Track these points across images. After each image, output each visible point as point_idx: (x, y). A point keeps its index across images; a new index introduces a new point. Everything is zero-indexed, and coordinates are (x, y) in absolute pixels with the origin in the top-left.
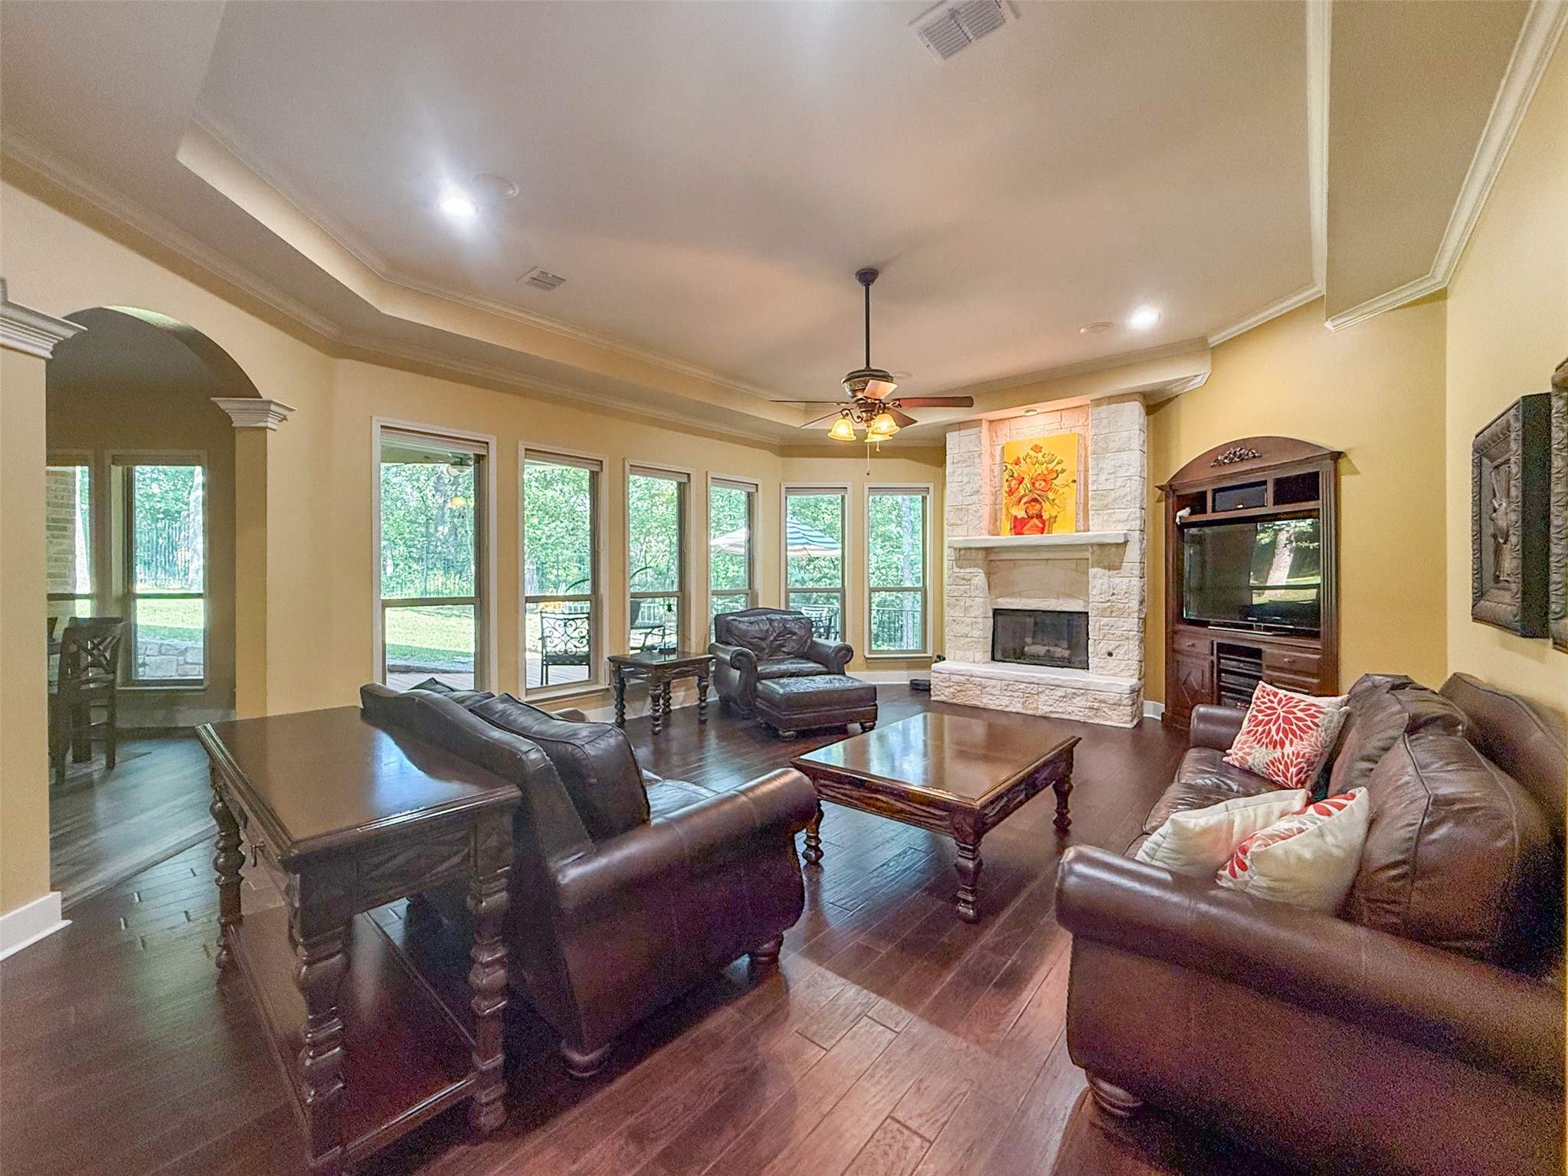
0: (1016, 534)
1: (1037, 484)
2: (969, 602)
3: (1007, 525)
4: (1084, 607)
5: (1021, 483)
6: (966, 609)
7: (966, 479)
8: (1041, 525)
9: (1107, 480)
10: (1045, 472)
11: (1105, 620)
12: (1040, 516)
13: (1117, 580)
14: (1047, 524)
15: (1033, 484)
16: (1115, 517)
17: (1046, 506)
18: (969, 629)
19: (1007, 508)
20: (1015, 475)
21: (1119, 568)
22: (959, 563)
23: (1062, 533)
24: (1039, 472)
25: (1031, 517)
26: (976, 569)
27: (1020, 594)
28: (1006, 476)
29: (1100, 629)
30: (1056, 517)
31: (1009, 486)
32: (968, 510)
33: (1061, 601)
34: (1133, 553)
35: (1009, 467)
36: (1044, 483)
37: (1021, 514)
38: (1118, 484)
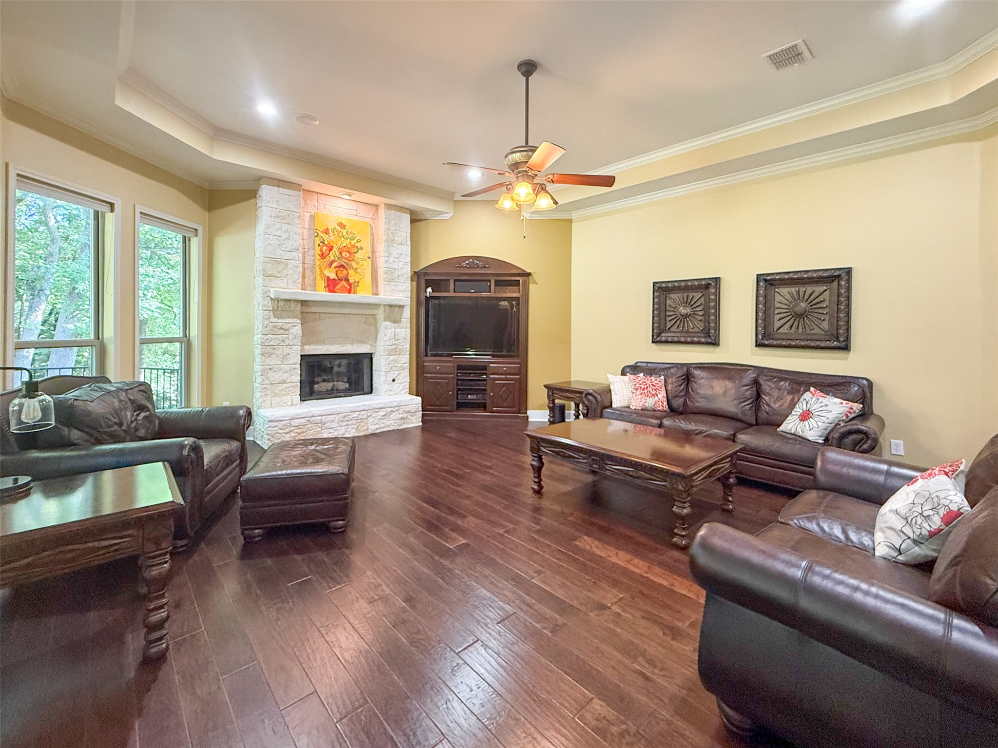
0: (330, 292)
1: (344, 254)
2: (286, 350)
3: (322, 284)
4: (370, 349)
5: (331, 250)
6: (285, 357)
7: (285, 236)
8: (349, 287)
9: (394, 261)
10: (349, 246)
11: (392, 358)
12: (347, 280)
13: (398, 330)
14: (352, 286)
15: (341, 253)
16: (398, 288)
17: (351, 272)
18: (287, 375)
19: (321, 271)
20: (326, 242)
21: (399, 322)
22: (277, 313)
23: (362, 295)
24: (344, 244)
25: (341, 280)
26: (295, 320)
27: (324, 342)
28: (318, 241)
29: (389, 364)
30: (359, 282)
31: (321, 250)
32: (287, 265)
33: (355, 346)
34: (407, 313)
35: (320, 234)
36: (348, 255)
37: (333, 276)
38: (400, 266)
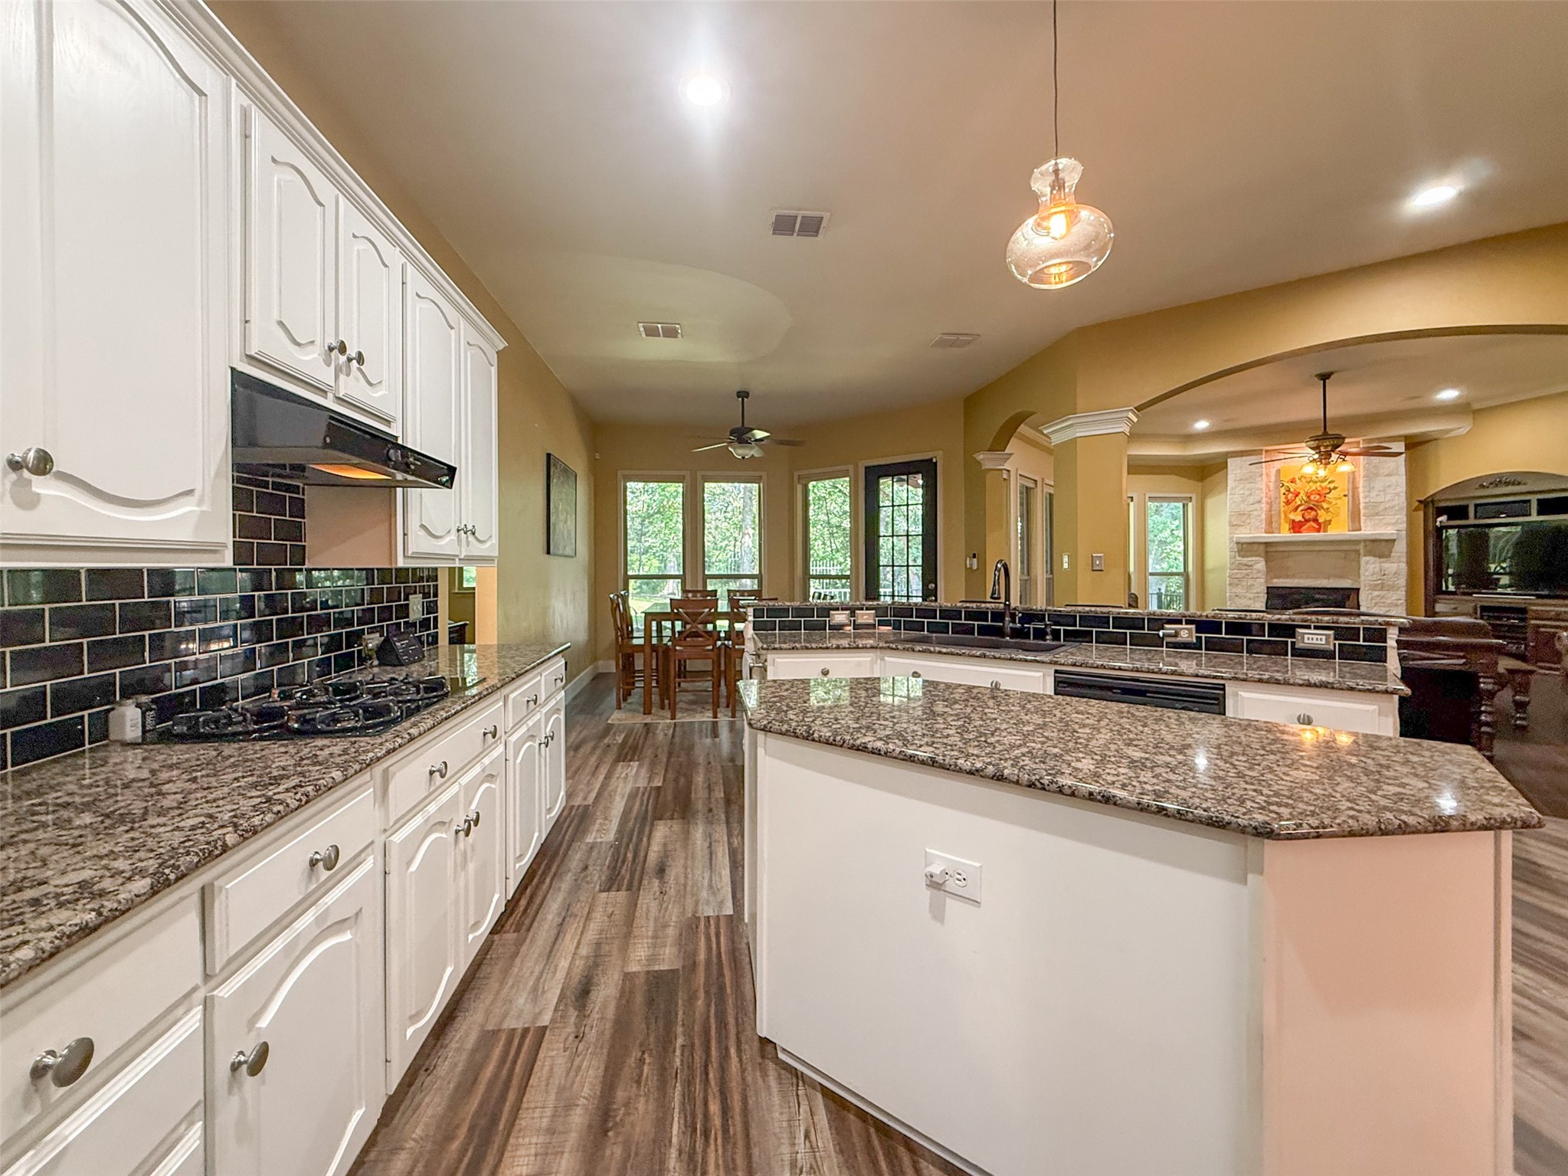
0: (1295, 532)
1: (1312, 497)
2: (1250, 582)
3: (1286, 526)
4: (1353, 584)
5: (1297, 496)
6: (1249, 587)
7: (1248, 493)
8: (1317, 526)
9: (1377, 495)
10: (1319, 489)
11: (1376, 593)
12: (1315, 520)
13: (1386, 565)
14: (1322, 526)
15: (1309, 497)
16: (1384, 521)
17: (1321, 512)
18: (1252, 601)
19: (1286, 516)
20: (1292, 490)
21: (1389, 556)
22: (1242, 553)
23: (1338, 530)
24: (1314, 488)
25: (1307, 521)
26: (1257, 558)
27: (1293, 576)
28: (1283, 490)
29: (1372, 599)
30: (1330, 521)
31: (1286, 498)
32: (1250, 515)
33: (1331, 581)
34: (1401, 547)
35: (1286, 484)
36: (1318, 497)
37: (1299, 518)
38: (1388, 498)
